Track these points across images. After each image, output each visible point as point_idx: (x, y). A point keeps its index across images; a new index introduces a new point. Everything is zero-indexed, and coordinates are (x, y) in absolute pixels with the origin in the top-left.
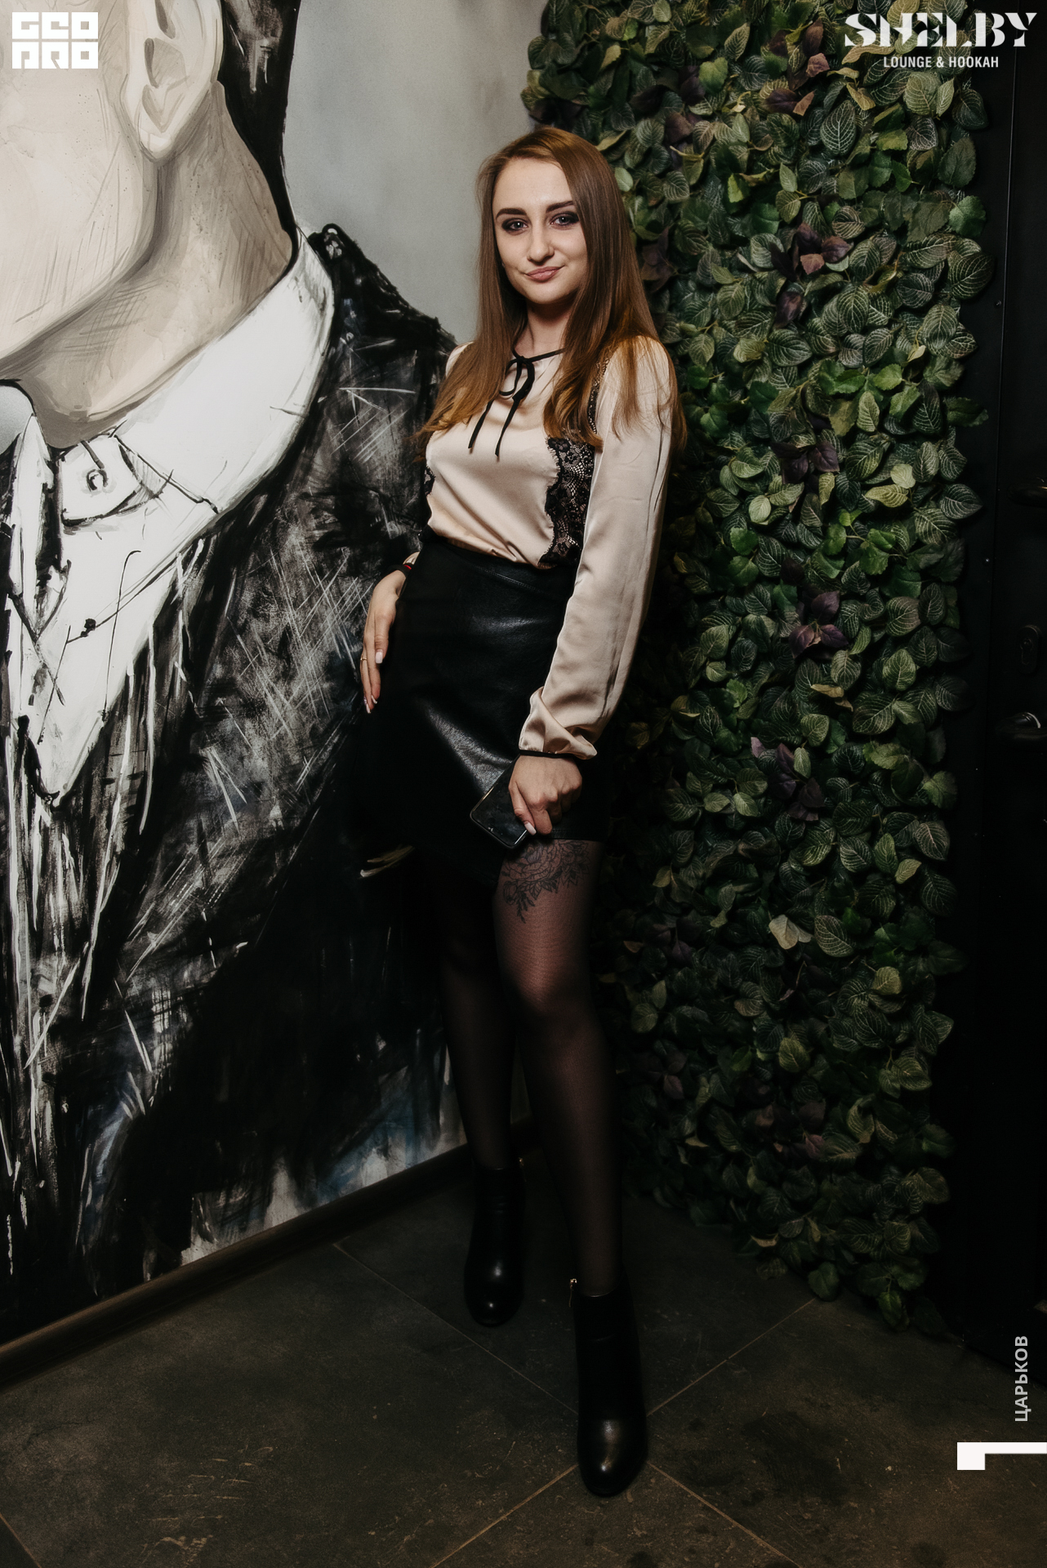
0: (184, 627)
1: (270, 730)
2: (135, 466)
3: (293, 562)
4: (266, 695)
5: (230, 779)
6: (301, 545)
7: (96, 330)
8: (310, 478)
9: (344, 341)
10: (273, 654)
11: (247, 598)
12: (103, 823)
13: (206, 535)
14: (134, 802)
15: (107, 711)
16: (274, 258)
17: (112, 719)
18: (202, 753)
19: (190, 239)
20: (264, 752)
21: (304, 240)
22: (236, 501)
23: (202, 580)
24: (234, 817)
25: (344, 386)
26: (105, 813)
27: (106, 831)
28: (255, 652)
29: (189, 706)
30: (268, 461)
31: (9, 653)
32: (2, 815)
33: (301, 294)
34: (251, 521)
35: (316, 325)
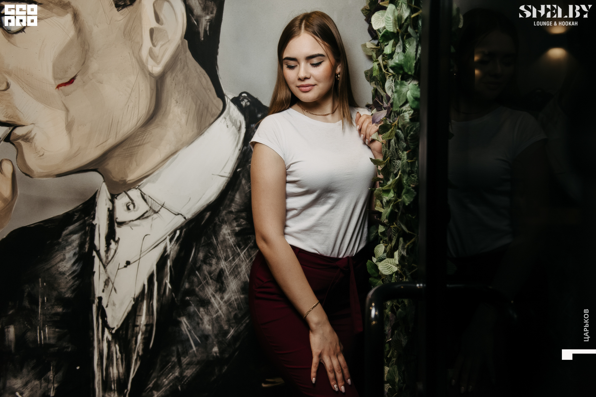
0: (170, 267)
1: (213, 313)
2: (147, 201)
3: (224, 241)
4: (210, 298)
5: (192, 332)
6: (229, 233)
7: (130, 148)
8: (233, 204)
10: (214, 280)
11: (201, 255)
12: (134, 342)
13: (181, 228)
14: (147, 335)
15: (135, 297)
16: (213, 110)
17: (138, 301)
18: (179, 319)
19: (172, 107)
20: (210, 322)
21: (229, 101)
22: (195, 214)
23: (179, 248)
24: (194, 349)
26: (134, 338)
27: (134, 346)
28: (205, 278)
29: (173, 299)
30: (211, 197)
31: (94, 272)
32: (91, 333)
33: (228, 124)
34: (202, 223)
35: (236, 137)
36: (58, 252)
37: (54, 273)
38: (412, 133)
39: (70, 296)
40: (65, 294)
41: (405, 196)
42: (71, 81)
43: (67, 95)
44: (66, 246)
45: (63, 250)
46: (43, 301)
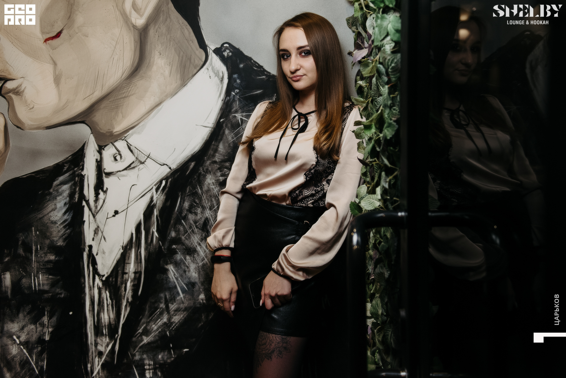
0: (157, 215)
1: (199, 261)
2: (134, 152)
3: (209, 190)
4: (196, 246)
5: (179, 279)
6: (213, 183)
7: (116, 100)
8: (217, 154)
9: (234, 93)
10: (200, 229)
11: (186, 205)
12: (123, 289)
13: (166, 178)
14: (136, 282)
15: (124, 246)
16: (196, 61)
17: (126, 249)
18: (167, 267)
19: (155, 59)
20: (196, 270)
21: (211, 51)
22: (180, 164)
23: (165, 197)
24: (182, 295)
25: (234, 113)
26: (124, 285)
27: (124, 293)
28: (191, 227)
29: (160, 247)
30: (195, 148)
31: (84, 221)
32: (83, 280)
33: (210, 75)
34: (187, 173)
35: (219, 88)
36: (49, 202)
37: (46, 222)
38: (393, 65)
39: (62, 244)
40: (58, 242)
41: (387, 130)
42: (58, 35)
43: (54, 48)
44: (57, 196)
45: (54, 200)
46: (37, 249)
